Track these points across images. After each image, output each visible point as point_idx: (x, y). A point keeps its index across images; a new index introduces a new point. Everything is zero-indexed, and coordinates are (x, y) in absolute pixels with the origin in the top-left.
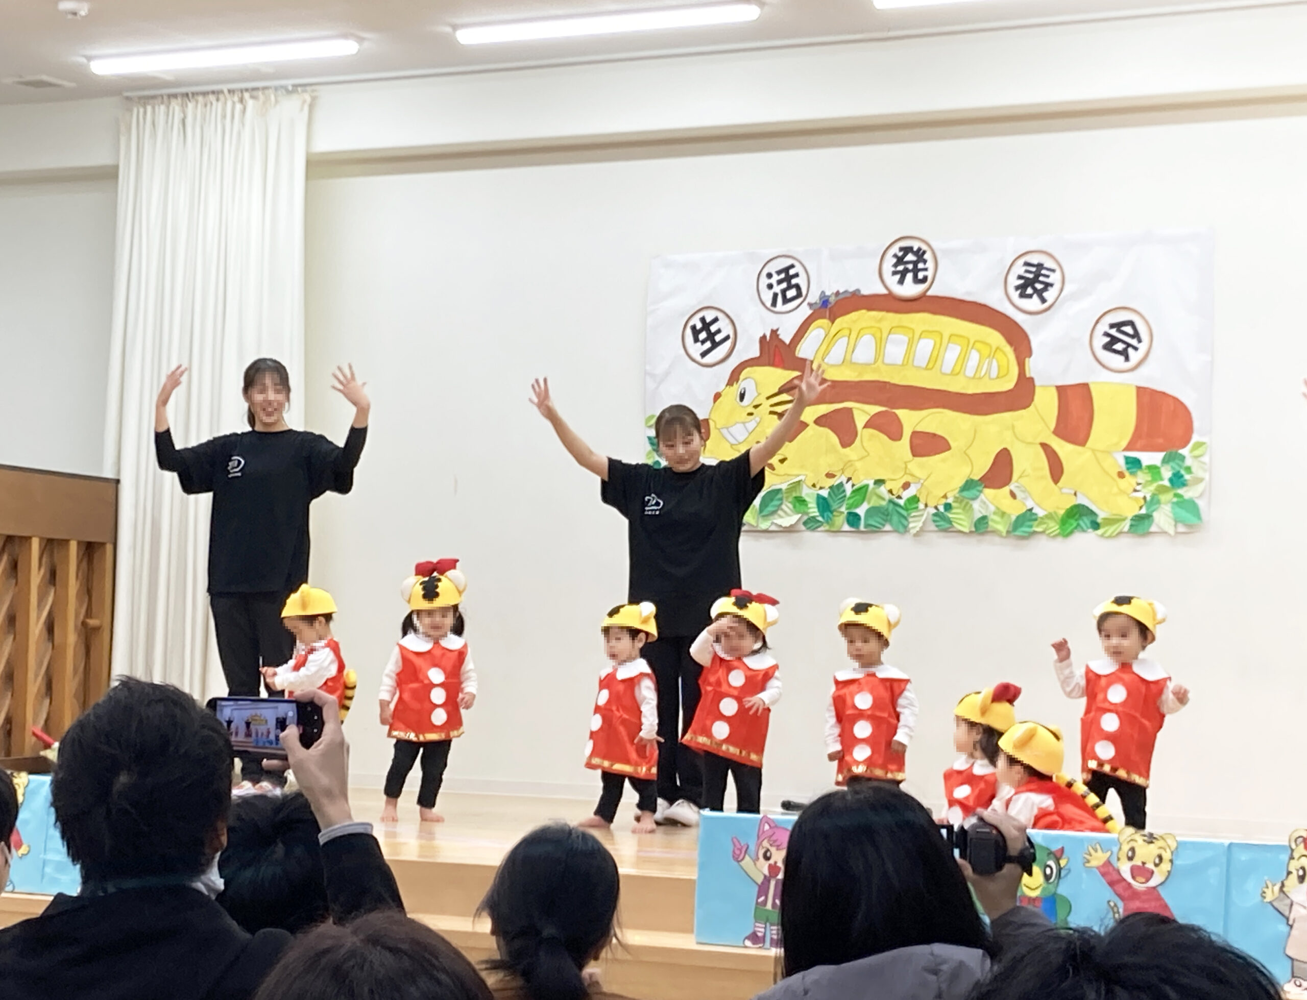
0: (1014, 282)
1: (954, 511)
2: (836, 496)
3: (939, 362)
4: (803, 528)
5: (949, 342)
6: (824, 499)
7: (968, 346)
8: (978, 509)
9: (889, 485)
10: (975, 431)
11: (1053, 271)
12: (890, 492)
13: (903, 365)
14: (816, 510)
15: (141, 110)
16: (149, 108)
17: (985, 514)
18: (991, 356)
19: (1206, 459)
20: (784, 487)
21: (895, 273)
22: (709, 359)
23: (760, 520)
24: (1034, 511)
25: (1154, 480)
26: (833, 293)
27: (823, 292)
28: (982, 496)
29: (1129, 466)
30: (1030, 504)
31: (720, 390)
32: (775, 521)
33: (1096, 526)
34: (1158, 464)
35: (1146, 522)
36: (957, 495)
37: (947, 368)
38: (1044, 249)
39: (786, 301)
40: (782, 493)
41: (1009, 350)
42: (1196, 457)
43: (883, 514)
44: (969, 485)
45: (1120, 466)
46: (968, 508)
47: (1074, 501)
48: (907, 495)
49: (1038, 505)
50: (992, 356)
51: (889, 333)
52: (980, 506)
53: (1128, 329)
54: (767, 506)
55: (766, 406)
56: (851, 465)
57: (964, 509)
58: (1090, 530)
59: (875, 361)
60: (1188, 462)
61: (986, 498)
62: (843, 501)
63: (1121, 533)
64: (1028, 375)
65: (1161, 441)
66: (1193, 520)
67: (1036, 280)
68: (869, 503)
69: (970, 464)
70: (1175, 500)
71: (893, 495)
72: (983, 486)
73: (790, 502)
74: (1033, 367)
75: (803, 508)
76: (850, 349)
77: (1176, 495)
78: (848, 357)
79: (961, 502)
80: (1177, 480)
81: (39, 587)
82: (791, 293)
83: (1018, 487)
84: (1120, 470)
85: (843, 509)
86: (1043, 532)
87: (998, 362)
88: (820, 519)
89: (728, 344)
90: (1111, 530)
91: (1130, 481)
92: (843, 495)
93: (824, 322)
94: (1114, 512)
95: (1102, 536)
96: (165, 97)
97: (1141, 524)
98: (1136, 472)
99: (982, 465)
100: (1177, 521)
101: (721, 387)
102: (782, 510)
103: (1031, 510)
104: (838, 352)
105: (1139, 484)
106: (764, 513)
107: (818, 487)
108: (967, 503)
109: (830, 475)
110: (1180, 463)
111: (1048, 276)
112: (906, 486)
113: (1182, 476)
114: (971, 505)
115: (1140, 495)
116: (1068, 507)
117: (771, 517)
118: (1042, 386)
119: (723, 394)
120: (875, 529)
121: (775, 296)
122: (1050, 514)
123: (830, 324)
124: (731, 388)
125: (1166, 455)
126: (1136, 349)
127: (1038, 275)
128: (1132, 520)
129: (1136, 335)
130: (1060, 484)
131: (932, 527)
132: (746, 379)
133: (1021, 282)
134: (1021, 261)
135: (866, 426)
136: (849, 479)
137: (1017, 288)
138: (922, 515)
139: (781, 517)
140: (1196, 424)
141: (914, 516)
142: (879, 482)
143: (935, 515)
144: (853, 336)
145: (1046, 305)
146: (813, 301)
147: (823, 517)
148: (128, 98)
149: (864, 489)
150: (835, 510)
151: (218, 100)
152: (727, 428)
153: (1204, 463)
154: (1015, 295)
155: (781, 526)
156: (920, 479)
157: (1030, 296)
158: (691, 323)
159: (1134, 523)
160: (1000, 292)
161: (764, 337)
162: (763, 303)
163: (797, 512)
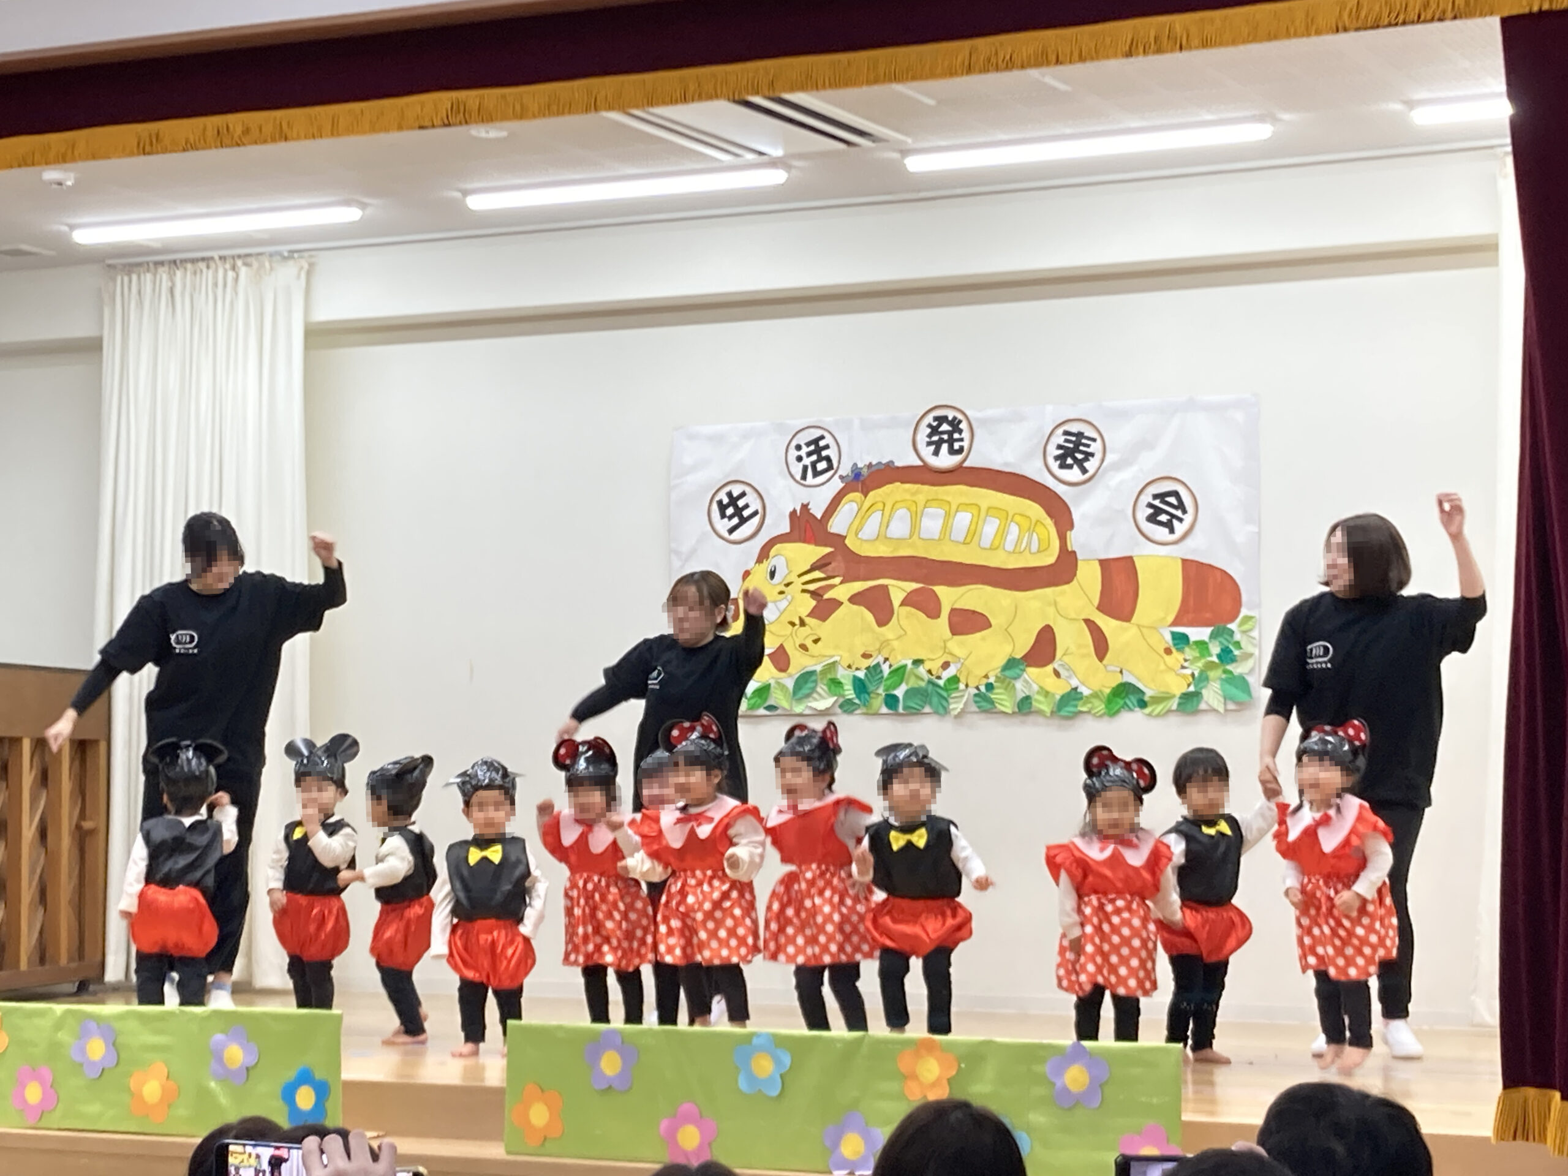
0: (1053, 451)
1: (996, 691)
2: (873, 677)
3: (976, 538)
4: (839, 711)
6: (860, 680)
7: (1007, 519)
8: (1021, 689)
9: (928, 665)
10: (1016, 608)
11: (1094, 440)
12: (930, 672)
13: (939, 539)
14: (852, 692)
15: (126, 279)
16: (134, 277)
17: (1028, 694)
18: (1032, 529)
19: (1255, 634)
21: (929, 444)
22: (736, 535)
23: (794, 703)
24: (1079, 690)
25: (1202, 656)
26: (865, 465)
27: (855, 465)
28: (1025, 675)
29: (1176, 642)
30: (1074, 682)
31: (749, 569)
32: (810, 704)
33: (1143, 704)
34: (1206, 639)
35: (1195, 699)
36: (999, 675)
37: (986, 542)
38: (1084, 417)
39: (816, 474)
40: (816, 675)
41: (1049, 522)
42: (1244, 632)
43: (922, 695)
44: (1011, 664)
45: (1167, 642)
46: (1010, 688)
47: (1119, 680)
49: (1083, 683)
50: (1031, 531)
52: (1023, 685)
53: (1172, 500)
54: (800, 689)
55: (798, 585)
56: (889, 644)
57: (1006, 689)
58: (1137, 709)
59: (910, 537)
60: (1238, 637)
61: (1029, 676)
62: (881, 682)
63: (1170, 711)
64: (1070, 549)
65: (1208, 615)
66: (1242, 697)
67: (1077, 449)
68: (907, 684)
69: (1011, 640)
71: (932, 675)
72: (1025, 664)
73: (825, 685)
74: (1076, 539)
75: (838, 690)
76: (885, 520)
77: (1225, 671)
79: (1003, 681)
80: (1226, 656)
81: (31, 789)
82: (822, 465)
83: (1062, 665)
84: (1167, 646)
85: (881, 691)
86: (1089, 712)
87: (1037, 534)
88: (857, 701)
89: (756, 520)
90: (1159, 708)
92: (880, 676)
94: (1162, 689)
95: (1150, 715)
96: (151, 265)
97: (1190, 701)
98: (1183, 648)
99: (1024, 643)
100: (1226, 698)
101: (751, 564)
102: (820, 694)
103: (1076, 689)
105: (1186, 660)
106: (800, 695)
108: (1009, 683)
109: (866, 656)
110: (1228, 638)
111: (1088, 446)
112: (946, 665)
113: (1231, 652)
114: (1014, 685)
115: (1188, 672)
116: (1114, 685)
117: (805, 700)
120: (914, 711)
121: (805, 468)
122: (1096, 693)
123: (863, 497)
124: (761, 565)
125: (1213, 631)
126: (1180, 520)
127: (1078, 444)
129: (1181, 506)
130: (1105, 662)
131: (974, 708)
133: (1061, 452)
134: (1060, 431)
135: (904, 603)
137: (1057, 458)
138: (963, 696)
139: (816, 700)
140: (1245, 598)
141: (953, 698)
142: (918, 662)
143: (976, 695)
145: (1087, 475)
146: (844, 474)
147: (860, 699)
148: (109, 266)
149: (902, 669)
150: (872, 692)
151: (208, 267)
153: (1254, 638)
154: (1054, 465)
155: (815, 710)
156: (959, 658)
157: (1070, 467)
158: (717, 498)
159: (1181, 701)
160: (1040, 463)
161: (795, 511)
162: (792, 476)
163: (832, 693)
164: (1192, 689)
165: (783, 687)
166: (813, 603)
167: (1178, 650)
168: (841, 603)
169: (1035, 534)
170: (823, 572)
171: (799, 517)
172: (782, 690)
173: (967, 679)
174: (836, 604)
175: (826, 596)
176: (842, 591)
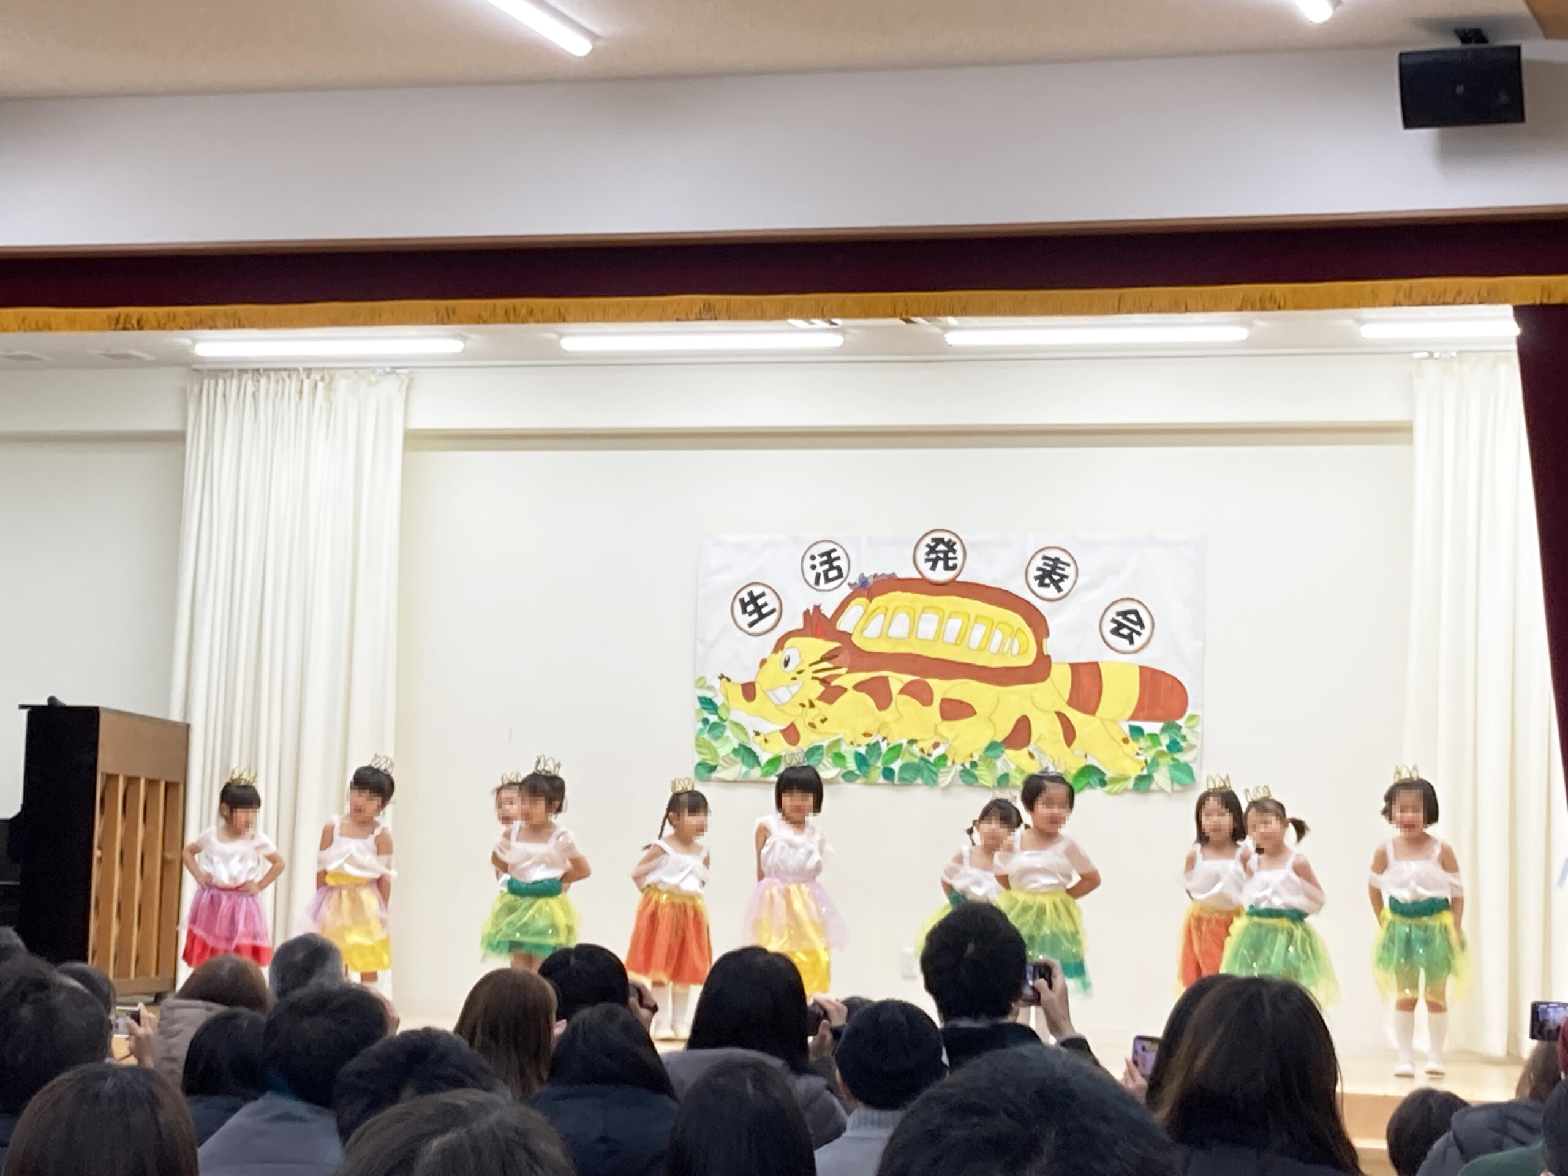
0: (1034, 572)
1: (979, 768)
2: (872, 752)
3: (966, 640)
4: (841, 780)
6: (861, 755)
8: (1000, 767)
9: (921, 744)
10: (998, 699)
11: (1068, 565)
12: (922, 750)
14: (854, 764)
15: (212, 383)
16: (221, 382)
17: (1007, 771)
19: (1198, 729)
20: (825, 744)
21: (927, 560)
22: (756, 628)
25: (1154, 746)
26: (871, 575)
27: (862, 574)
28: (1004, 756)
31: (765, 657)
33: (1103, 783)
34: (1158, 732)
35: (1147, 782)
36: (982, 755)
37: (974, 645)
38: (1060, 546)
39: (828, 580)
40: (823, 749)
41: (1028, 631)
42: (1190, 727)
43: (915, 769)
44: (992, 746)
45: (1126, 735)
46: (991, 767)
47: (1082, 763)
48: (936, 753)
50: (1013, 636)
51: (922, 613)
52: (1002, 764)
53: (1133, 617)
55: (809, 672)
57: (988, 767)
58: (1099, 787)
59: (909, 637)
60: (1184, 731)
62: (879, 757)
63: (1126, 790)
64: (1045, 652)
66: (1187, 780)
67: (1053, 571)
68: (902, 758)
70: (1172, 763)
73: (830, 757)
75: (842, 762)
76: (887, 624)
77: (1173, 759)
79: (986, 760)
80: (1174, 747)
82: (833, 574)
84: (1125, 737)
85: (879, 764)
87: (1019, 640)
88: (857, 772)
89: (773, 617)
90: (1117, 787)
92: (878, 752)
93: (864, 600)
94: (1121, 772)
96: (236, 372)
97: (1143, 782)
98: (1139, 739)
99: (1004, 729)
100: (1174, 781)
102: (823, 764)
104: (875, 627)
107: (855, 744)
108: (991, 762)
110: (1176, 731)
111: (1063, 569)
113: (1178, 743)
114: (995, 763)
118: (1058, 663)
120: (907, 782)
121: (818, 576)
126: (1139, 634)
127: (1054, 567)
129: (1140, 622)
131: (959, 781)
132: (791, 647)
133: (1040, 573)
134: (1040, 556)
136: (884, 739)
137: (1036, 578)
138: (949, 772)
140: (1191, 699)
141: (943, 773)
143: (962, 771)
144: (889, 613)
145: (1062, 594)
146: (853, 582)
147: (861, 771)
148: (195, 370)
149: (898, 748)
150: (871, 765)
151: (289, 376)
152: (772, 690)
153: (1197, 733)
154: (1035, 584)
157: (1048, 586)
158: (740, 596)
159: (1138, 782)
160: (1022, 581)
162: (808, 583)
163: (838, 765)
164: (1145, 772)
167: (1134, 740)
170: (831, 663)
171: (811, 616)
173: (954, 757)
175: (834, 683)
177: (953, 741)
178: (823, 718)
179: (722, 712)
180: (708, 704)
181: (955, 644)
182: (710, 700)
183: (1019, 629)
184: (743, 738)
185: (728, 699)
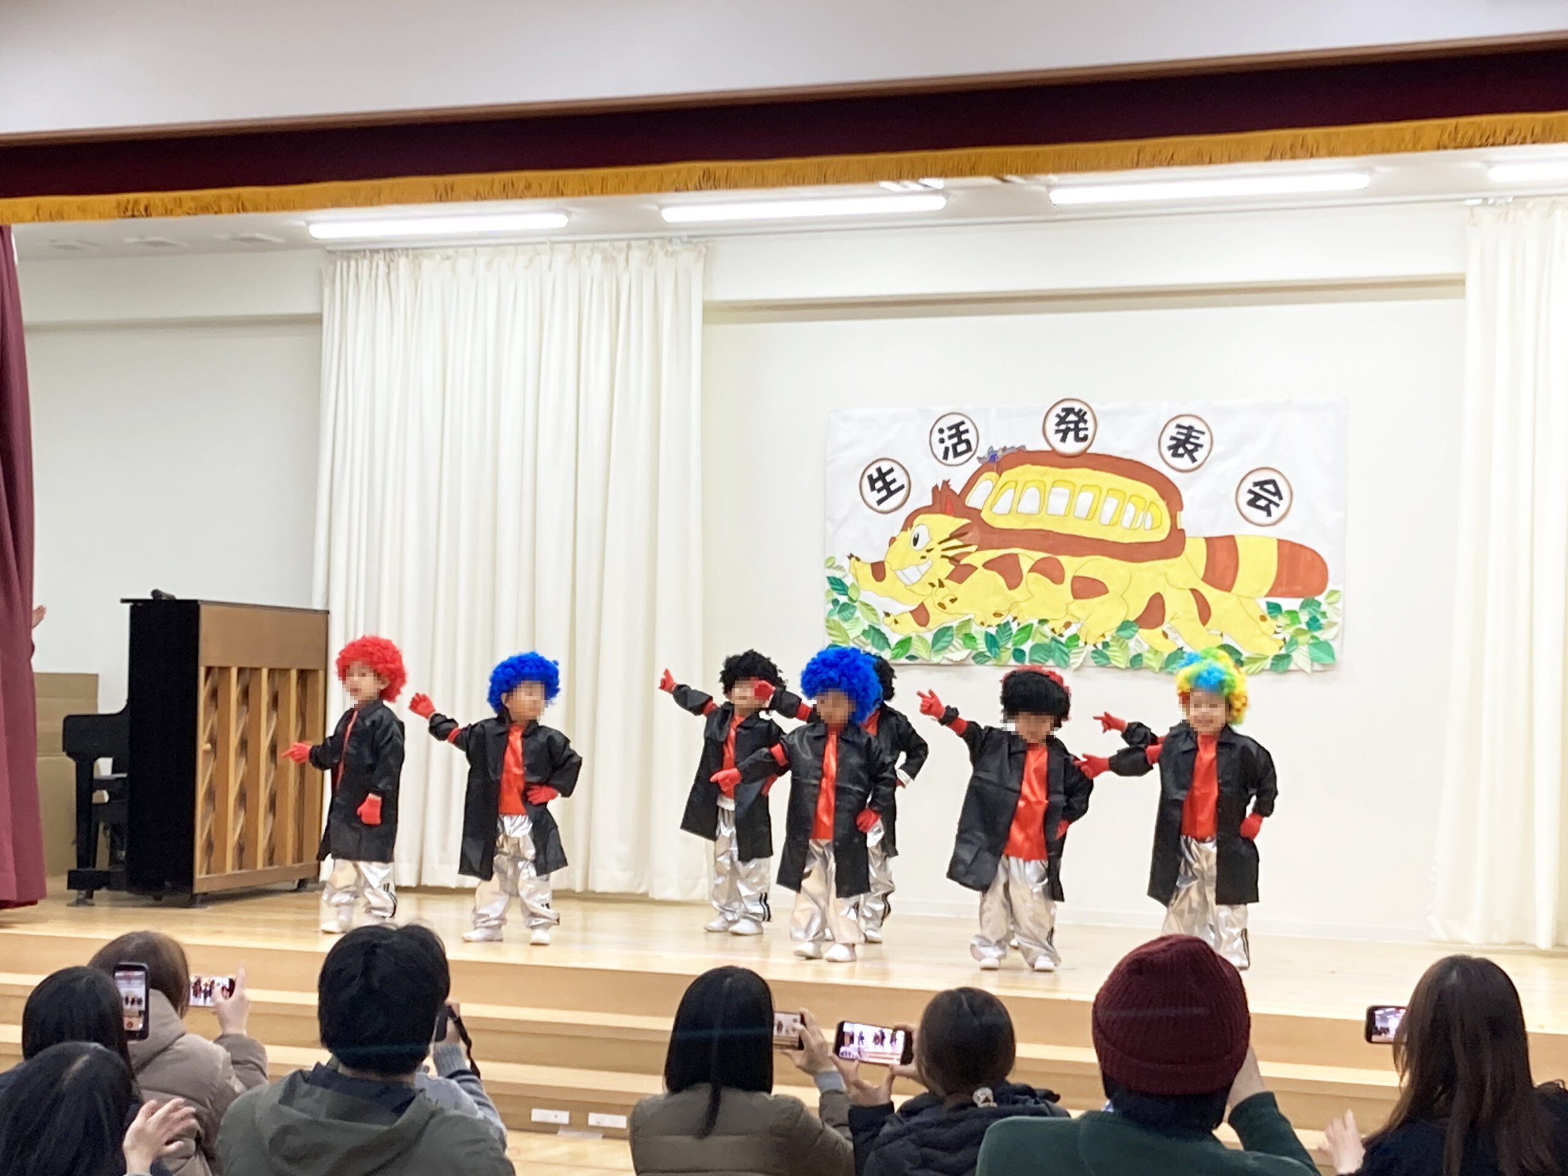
0: (1167, 442)
1: (1111, 649)
2: (1003, 633)
3: (1097, 514)
4: (972, 662)
5: (1107, 495)
6: (992, 636)
7: (1125, 499)
8: (1133, 647)
9: (1051, 625)
10: (1131, 578)
11: (1203, 433)
12: (1053, 630)
13: (1064, 516)
14: (984, 646)
15: (345, 264)
16: (353, 263)
17: (1139, 651)
19: (1339, 605)
20: (955, 624)
21: (1057, 431)
22: (885, 506)
23: (933, 654)
25: (1293, 623)
27: (991, 447)
28: (1137, 636)
29: (1271, 610)
31: (894, 535)
32: (947, 656)
34: (1297, 608)
35: (1286, 660)
37: (1106, 519)
38: (1194, 413)
39: (956, 454)
40: (952, 630)
41: (1162, 504)
42: (1330, 604)
43: (1046, 650)
46: (1124, 647)
49: (1188, 644)
50: (1146, 510)
51: (1052, 486)
52: (1135, 644)
53: (1270, 487)
54: (938, 642)
55: (938, 550)
57: (1120, 646)
59: (1039, 512)
60: (1324, 608)
62: (1010, 638)
63: (1263, 670)
66: (1327, 660)
67: (1187, 441)
68: (1033, 640)
70: (1311, 641)
73: (960, 639)
74: (1184, 520)
75: (972, 643)
77: (1313, 637)
78: (1014, 508)
79: (1118, 641)
80: (1314, 624)
82: (962, 447)
84: (1262, 614)
85: (1010, 645)
88: (988, 654)
89: (901, 494)
90: (1254, 667)
91: (1271, 624)
92: (1009, 633)
93: (994, 475)
94: (1258, 652)
96: (368, 253)
97: (1281, 662)
98: (1277, 616)
99: (1136, 610)
100: (1313, 660)
101: (896, 531)
102: (955, 647)
104: (1004, 502)
106: (937, 647)
107: (986, 625)
108: (1123, 642)
110: (1317, 608)
111: (1198, 438)
113: (1318, 620)
114: (1127, 644)
117: (943, 652)
119: (898, 538)
121: (947, 449)
123: (997, 476)
126: (1277, 505)
127: (1188, 436)
128: (1273, 659)
129: (1278, 493)
130: (1208, 625)
131: (1091, 662)
133: (1174, 442)
134: (1174, 424)
135: (1031, 570)
136: (1015, 619)
137: (1170, 448)
138: (1082, 652)
139: (951, 651)
141: (1077, 651)
142: (1043, 622)
143: (1093, 652)
145: (1196, 464)
146: (981, 455)
147: (991, 652)
148: (330, 252)
149: (1029, 628)
150: (1003, 647)
153: (1338, 609)
154: (1168, 454)
155: (951, 660)
157: (1182, 456)
158: (868, 473)
159: (1275, 662)
160: (1154, 451)
162: (936, 457)
163: (967, 647)
165: (923, 640)
166: (952, 567)
167: (1272, 617)
168: (976, 568)
169: (1149, 515)
172: (922, 643)
174: (972, 569)
175: (963, 562)
176: (977, 558)
177: (1085, 620)
178: (953, 597)
179: (851, 593)
180: (837, 584)
181: (1086, 519)
182: (840, 580)
183: (1152, 503)
184: (874, 619)
185: (857, 581)
